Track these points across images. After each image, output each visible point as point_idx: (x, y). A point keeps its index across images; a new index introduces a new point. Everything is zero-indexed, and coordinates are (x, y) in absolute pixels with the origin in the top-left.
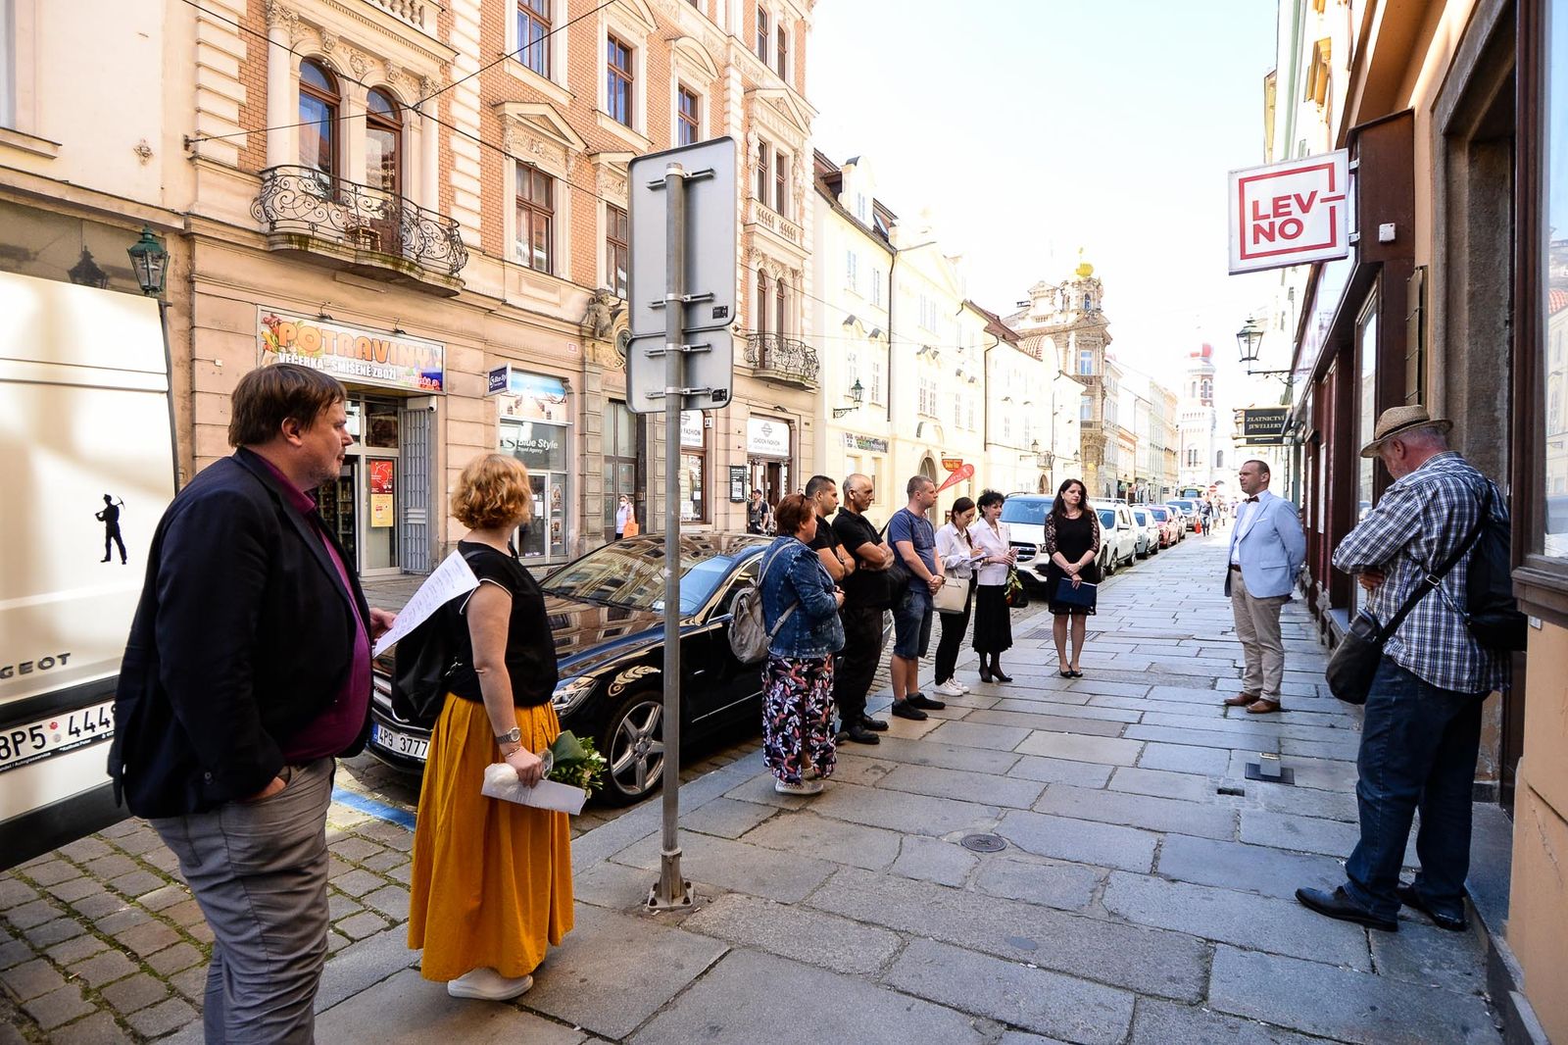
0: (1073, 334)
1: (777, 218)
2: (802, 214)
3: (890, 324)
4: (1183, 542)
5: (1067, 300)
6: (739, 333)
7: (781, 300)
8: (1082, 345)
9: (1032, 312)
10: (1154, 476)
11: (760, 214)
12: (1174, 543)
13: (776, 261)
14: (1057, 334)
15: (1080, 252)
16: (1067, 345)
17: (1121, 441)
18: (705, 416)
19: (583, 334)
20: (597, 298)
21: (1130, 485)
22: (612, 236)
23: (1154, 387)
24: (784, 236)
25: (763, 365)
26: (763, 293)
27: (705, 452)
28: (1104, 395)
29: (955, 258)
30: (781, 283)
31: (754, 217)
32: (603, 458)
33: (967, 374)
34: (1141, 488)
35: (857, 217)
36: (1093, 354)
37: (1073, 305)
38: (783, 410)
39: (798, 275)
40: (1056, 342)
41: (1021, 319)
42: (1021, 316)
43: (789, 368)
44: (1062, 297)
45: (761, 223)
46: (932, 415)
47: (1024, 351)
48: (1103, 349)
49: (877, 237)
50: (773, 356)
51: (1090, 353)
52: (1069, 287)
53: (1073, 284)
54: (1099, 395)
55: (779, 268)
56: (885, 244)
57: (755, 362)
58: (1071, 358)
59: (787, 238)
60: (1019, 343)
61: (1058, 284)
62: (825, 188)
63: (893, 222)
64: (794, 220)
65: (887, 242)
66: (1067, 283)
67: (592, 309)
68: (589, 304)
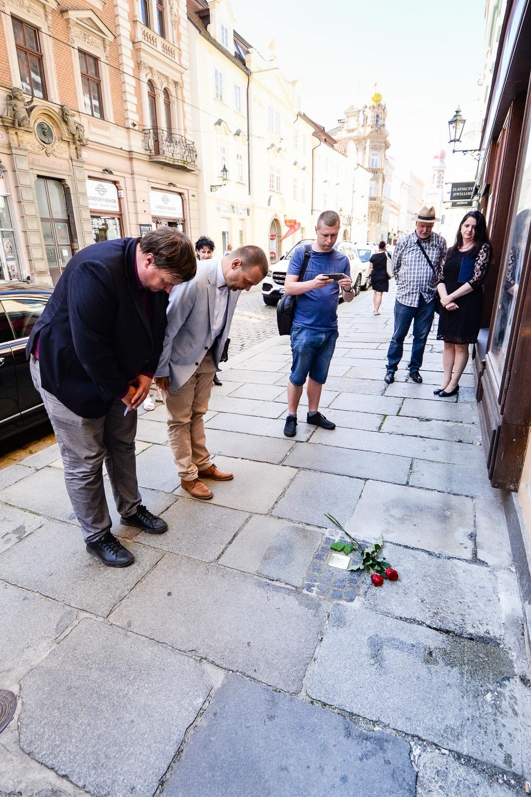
0: (368, 141)
1: (160, 39)
2: (179, 38)
3: (248, 127)
5: (366, 118)
6: (136, 128)
7: (168, 105)
8: (374, 148)
9: (345, 125)
10: (408, 229)
11: (145, 34)
13: (161, 74)
14: (359, 141)
15: (375, 86)
16: (365, 148)
17: (392, 209)
18: (118, 190)
19: (6, 124)
20: (13, 96)
21: (395, 235)
23: (412, 176)
24: (166, 54)
25: (158, 152)
26: (153, 98)
27: (121, 215)
28: (384, 181)
29: (294, 83)
30: (166, 91)
31: (140, 37)
32: (40, 220)
33: (301, 165)
35: (222, 44)
36: (379, 154)
37: (369, 122)
38: (174, 186)
39: (179, 86)
40: (357, 146)
41: (338, 130)
42: (339, 129)
43: (175, 155)
44: (363, 116)
45: (146, 42)
46: (278, 191)
47: (336, 150)
48: (385, 151)
49: (238, 61)
50: (164, 146)
51: (377, 154)
52: (367, 110)
53: (370, 108)
54: (380, 180)
55: (164, 80)
56: (243, 67)
57: (151, 150)
58: (367, 157)
59: (168, 56)
60: (335, 145)
61: (361, 108)
62: (196, 18)
63: (250, 50)
64: (173, 42)
65: (245, 65)
66: (366, 107)
67: (11, 105)
68: (7, 100)
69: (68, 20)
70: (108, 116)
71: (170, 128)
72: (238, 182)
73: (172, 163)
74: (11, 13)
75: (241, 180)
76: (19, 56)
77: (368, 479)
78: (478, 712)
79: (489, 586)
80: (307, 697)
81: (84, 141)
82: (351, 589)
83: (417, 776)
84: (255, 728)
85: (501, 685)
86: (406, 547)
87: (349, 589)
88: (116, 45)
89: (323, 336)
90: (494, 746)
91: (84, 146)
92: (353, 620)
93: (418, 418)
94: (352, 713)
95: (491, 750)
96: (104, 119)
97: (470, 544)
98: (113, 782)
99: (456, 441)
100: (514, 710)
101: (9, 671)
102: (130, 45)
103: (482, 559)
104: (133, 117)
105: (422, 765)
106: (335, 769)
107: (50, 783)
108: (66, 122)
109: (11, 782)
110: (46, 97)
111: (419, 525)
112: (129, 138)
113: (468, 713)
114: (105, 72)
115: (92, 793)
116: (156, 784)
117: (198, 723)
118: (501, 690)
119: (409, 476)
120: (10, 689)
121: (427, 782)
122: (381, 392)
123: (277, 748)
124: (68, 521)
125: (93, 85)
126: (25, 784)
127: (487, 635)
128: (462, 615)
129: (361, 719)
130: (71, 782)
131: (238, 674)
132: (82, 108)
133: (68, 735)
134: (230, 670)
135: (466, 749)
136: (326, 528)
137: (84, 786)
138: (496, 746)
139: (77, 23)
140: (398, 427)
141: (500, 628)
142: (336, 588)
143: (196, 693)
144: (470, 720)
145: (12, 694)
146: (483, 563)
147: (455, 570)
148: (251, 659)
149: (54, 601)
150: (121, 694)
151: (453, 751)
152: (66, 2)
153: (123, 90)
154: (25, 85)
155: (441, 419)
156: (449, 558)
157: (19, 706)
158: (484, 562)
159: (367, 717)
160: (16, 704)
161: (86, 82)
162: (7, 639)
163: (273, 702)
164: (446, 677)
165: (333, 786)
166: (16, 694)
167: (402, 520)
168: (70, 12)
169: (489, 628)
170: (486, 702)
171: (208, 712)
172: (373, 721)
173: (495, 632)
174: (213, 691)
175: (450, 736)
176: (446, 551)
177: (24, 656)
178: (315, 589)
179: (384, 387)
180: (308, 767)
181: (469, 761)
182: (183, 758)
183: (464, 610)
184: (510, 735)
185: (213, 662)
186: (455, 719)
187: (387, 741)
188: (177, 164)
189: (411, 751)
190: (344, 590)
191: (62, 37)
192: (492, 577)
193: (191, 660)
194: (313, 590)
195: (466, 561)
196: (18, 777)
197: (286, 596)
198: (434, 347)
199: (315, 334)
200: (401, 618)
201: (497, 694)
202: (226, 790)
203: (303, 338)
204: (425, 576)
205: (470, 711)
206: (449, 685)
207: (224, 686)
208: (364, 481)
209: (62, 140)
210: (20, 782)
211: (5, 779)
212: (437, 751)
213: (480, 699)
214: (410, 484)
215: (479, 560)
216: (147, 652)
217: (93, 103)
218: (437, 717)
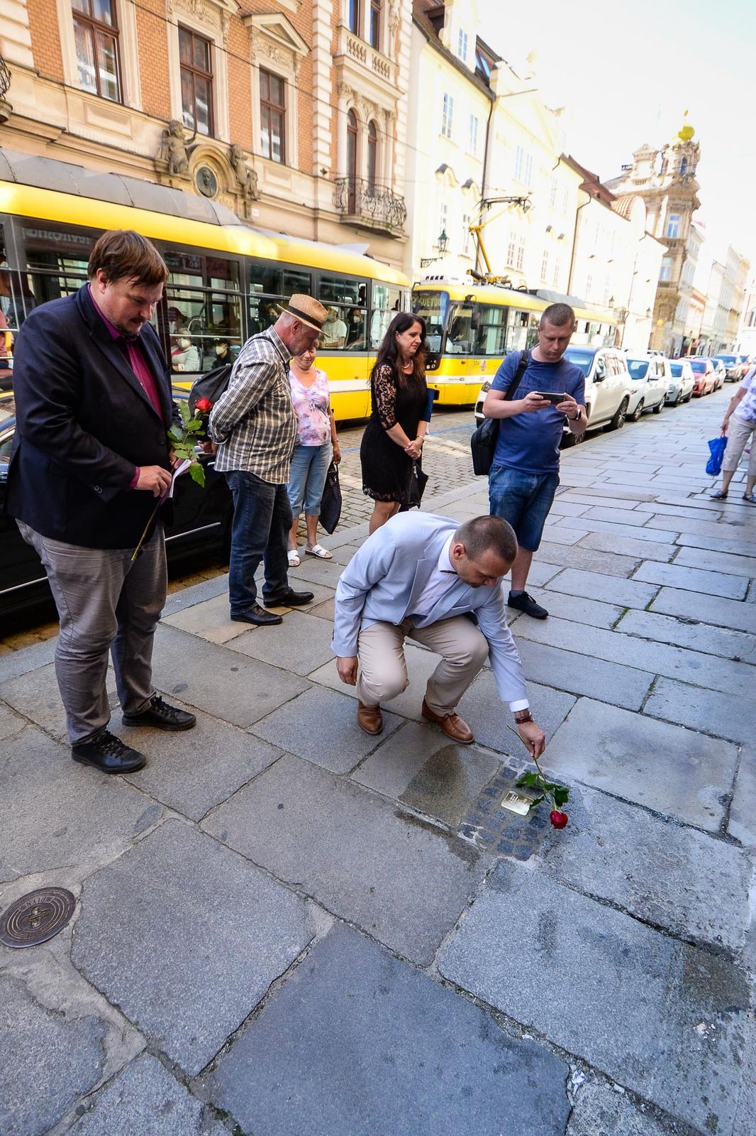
0: (666, 198)
1: (370, 52)
2: (398, 49)
3: (484, 176)
4: (718, 392)
5: (665, 164)
6: (327, 176)
7: (374, 144)
8: (673, 208)
9: (633, 175)
10: (716, 333)
11: (351, 45)
12: (708, 393)
13: (368, 100)
14: (652, 198)
15: (685, 115)
16: (660, 209)
17: (693, 301)
19: (158, 169)
20: (170, 132)
21: (694, 340)
22: (188, 62)
23: (732, 252)
24: (377, 73)
25: (352, 210)
26: (353, 134)
28: (684, 258)
29: (559, 111)
30: (373, 125)
31: (344, 48)
33: (556, 232)
34: (702, 344)
35: (458, 56)
36: (681, 219)
37: (670, 170)
39: (391, 117)
40: (648, 205)
41: (621, 181)
42: (622, 179)
43: (376, 215)
44: (662, 161)
45: (352, 56)
46: (519, 269)
47: (614, 211)
48: (691, 214)
49: (478, 81)
50: (363, 203)
51: (678, 217)
52: (669, 151)
53: (674, 147)
54: (679, 258)
55: (371, 109)
56: (485, 89)
57: (343, 208)
58: (660, 222)
59: (380, 75)
60: (613, 203)
61: (660, 148)
62: (425, 20)
63: (498, 64)
64: (389, 55)
65: (488, 86)
66: (668, 146)
67: (166, 143)
68: (163, 137)
69: (249, 28)
70: (291, 160)
71: (372, 176)
72: (462, 255)
73: (370, 226)
74: (179, 21)
75: (466, 251)
76: (183, 78)
77: (583, 696)
78: (680, 1046)
79: (736, 874)
80: (438, 975)
81: (256, 194)
82: (527, 843)
83: (571, 1112)
84: (361, 999)
85: (723, 1016)
86: (621, 799)
87: (523, 843)
88: (311, 60)
89: (535, 482)
90: (694, 1098)
91: (255, 200)
92: (521, 885)
93: (677, 618)
94: (496, 1009)
95: (688, 1103)
96: (285, 164)
97: (720, 810)
98: (172, 1026)
99: (730, 659)
100: (736, 1055)
101: (72, 866)
102: (329, 60)
103: (733, 834)
104: (324, 161)
105: (582, 1098)
106: (457, 1076)
107: (99, 1010)
108: (235, 167)
109: (55, 998)
110: (212, 134)
111: (646, 771)
112: (315, 192)
113: (665, 1044)
114: (293, 97)
115: (145, 1033)
116: (223, 1041)
117: (288, 976)
118: (723, 1023)
119: (645, 700)
120: (70, 889)
121: (584, 1123)
122: (627, 573)
123: (385, 1031)
124: (171, 694)
125: (275, 117)
126: (70, 1004)
127: (717, 942)
128: (684, 907)
129: (506, 1019)
130: (122, 1014)
131: (351, 925)
132: (257, 149)
133: (128, 957)
134: (341, 919)
135: (650, 1092)
136: (508, 755)
137: (137, 1023)
138: (697, 1099)
139: (261, 32)
140: (643, 626)
141: (740, 936)
142: (505, 839)
143: (292, 939)
144: (666, 1055)
145: (71, 895)
146: (735, 841)
147: (688, 844)
148: (371, 910)
149: (139, 791)
150: (200, 920)
151: (630, 1091)
152: (250, 3)
153: (315, 124)
154: (187, 115)
155: (714, 623)
156: (683, 825)
157: (77, 911)
158: (736, 839)
159: (515, 1018)
160: (73, 909)
161: (267, 112)
162: (76, 828)
163: (390, 972)
164: (642, 988)
165: (451, 1097)
166: (76, 896)
167: (621, 761)
168: (254, 18)
169: (723, 933)
170: (696, 1035)
171: (304, 966)
172: (523, 1025)
173: (731, 940)
174: (315, 940)
175: (630, 1070)
176: (680, 815)
177: (92, 853)
178: (476, 834)
179: (634, 567)
180: (422, 1065)
181: (652, 1110)
182: (262, 1016)
183: (690, 903)
184: (723, 1088)
185: (321, 904)
186: (643, 1048)
187: (537, 1055)
188: (377, 227)
189: (569, 1078)
190: (516, 843)
191: (239, 52)
192: (744, 862)
193: (294, 895)
194: (472, 835)
195: (709, 833)
196: (63, 994)
197: (434, 837)
198: (725, 514)
199: (522, 477)
200: (592, 895)
201: (714, 1027)
202: (309, 1069)
203: (506, 481)
204: (640, 844)
205: (668, 1042)
206: (644, 1000)
207: (329, 936)
208: (575, 698)
209: (228, 192)
210: (65, 1001)
211: (49, 993)
212: (608, 1086)
213: (687, 1029)
214: (645, 711)
215: (729, 835)
216: (241, 875)
217: (273, 140)
218: (617, 1040)
